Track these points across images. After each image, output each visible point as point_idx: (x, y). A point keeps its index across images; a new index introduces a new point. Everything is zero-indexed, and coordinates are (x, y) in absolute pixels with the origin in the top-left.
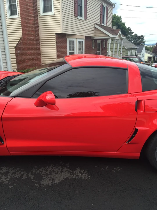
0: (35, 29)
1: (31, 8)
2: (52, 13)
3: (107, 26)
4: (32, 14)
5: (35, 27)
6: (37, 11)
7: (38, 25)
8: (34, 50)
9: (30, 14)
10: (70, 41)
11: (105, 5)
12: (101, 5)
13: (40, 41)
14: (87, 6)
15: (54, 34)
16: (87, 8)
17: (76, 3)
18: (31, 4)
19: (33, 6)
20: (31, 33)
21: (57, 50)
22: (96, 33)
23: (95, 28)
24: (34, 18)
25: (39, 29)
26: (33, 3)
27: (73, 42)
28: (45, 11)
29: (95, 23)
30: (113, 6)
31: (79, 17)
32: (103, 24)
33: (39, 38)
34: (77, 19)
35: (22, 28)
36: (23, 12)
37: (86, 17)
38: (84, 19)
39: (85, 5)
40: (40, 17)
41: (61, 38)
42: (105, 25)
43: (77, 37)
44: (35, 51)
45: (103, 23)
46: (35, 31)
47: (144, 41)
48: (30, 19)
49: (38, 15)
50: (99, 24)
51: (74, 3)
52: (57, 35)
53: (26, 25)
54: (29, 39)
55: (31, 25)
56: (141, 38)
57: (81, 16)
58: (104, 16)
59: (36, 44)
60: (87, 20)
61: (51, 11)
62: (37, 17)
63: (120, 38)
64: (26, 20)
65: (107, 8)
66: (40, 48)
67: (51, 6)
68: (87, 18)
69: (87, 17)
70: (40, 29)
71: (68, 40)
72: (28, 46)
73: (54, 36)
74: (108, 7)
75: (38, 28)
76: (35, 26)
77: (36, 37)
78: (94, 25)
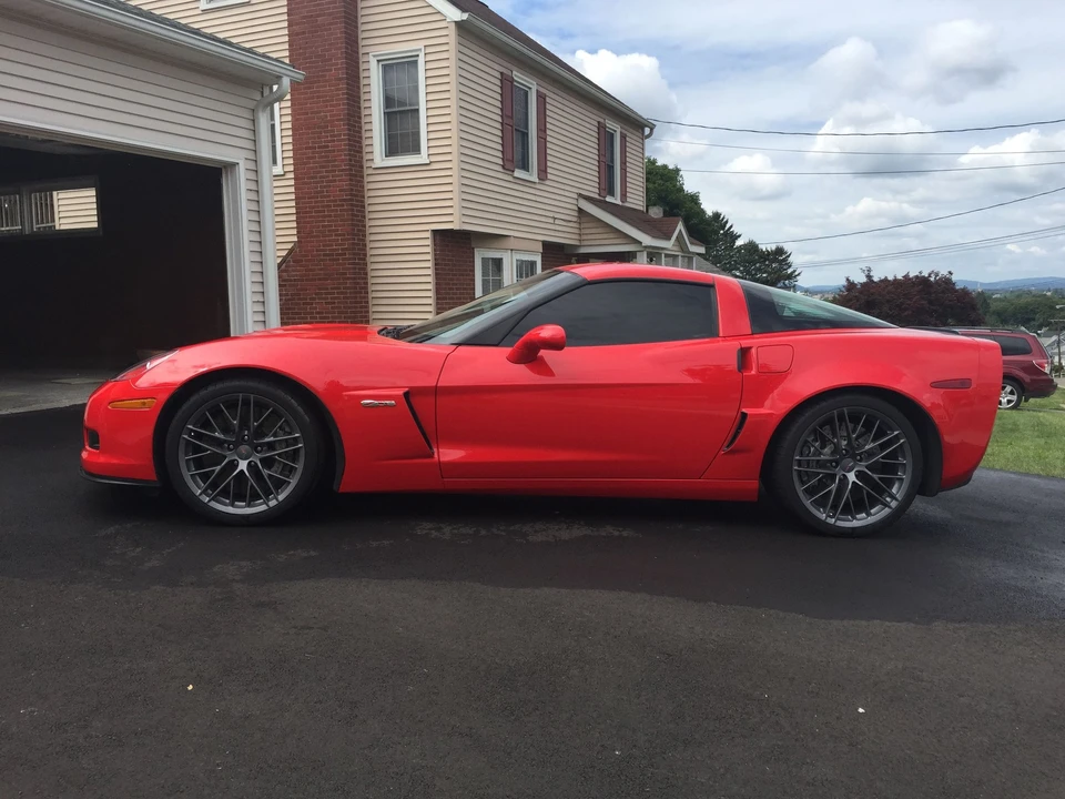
0: (353, 215)
1: (338, 141)
2: (423, 158)
3: (627, 205)
4: (342, 161)
5: (353, 210)
6: (361, 152)
7: (363, 202)
8: (342, 293)
9: (335, 161)
10: (485, 261)
11: (614, 126)
12: (601, 127)
13: (369, 259)
14: (548, 132)
15: (428, 235)
16: (549, 139)
17: (507, 121)
18: (341, 129)
19: (349, 135)
20: (334, 231)
21: (438, 291)
22: (583, 231)
23: (580, 211)
24: (351, 175)
25: (364, 217)
26: (348, 125)
27: (498, 263)
28: (392, 151)
29: (580, 195)
30: (647, 131)
31: (519, 173)
32: (609, 199)
33: (365, 250)
34: (510, 179)
35: (297, 213)
36: (305, 154)
37: (546, 172)
38: (537, 180)
39: (539, 129)
40: (370, 171)
41: (454, 247)
42: (618, 202)
43: (512, 243)
44: (347, 298)
45: (612, 193)
46: (352, 225)
47: (789, 271)
48: (335, 181)
49: (366, 165)
50: (597, 196)
51: (502, 124)
52: (438, 237)
53: (316, 202)
54: (324, 255)
55: (335, 201)
56: (775, 260)
57: (525, 166)
58: (611, 168)
59: (355, 273)
60: (547, 182)
61: (416, 149)
62: (362, 172)
63: (683, 251)
64: (314, 183)
65: (623, 137)
66: (366, 288)
67: (417, 134)
68: (549, 176)
69: (549, 170)
70: (368, 216)
71: (480, 255)
72: (320, 279)
73: (429, 242)
74: (628, 134)
75: (364, 212)
76: (352, 205)
77: (353, 244)
78: (575, 202)
